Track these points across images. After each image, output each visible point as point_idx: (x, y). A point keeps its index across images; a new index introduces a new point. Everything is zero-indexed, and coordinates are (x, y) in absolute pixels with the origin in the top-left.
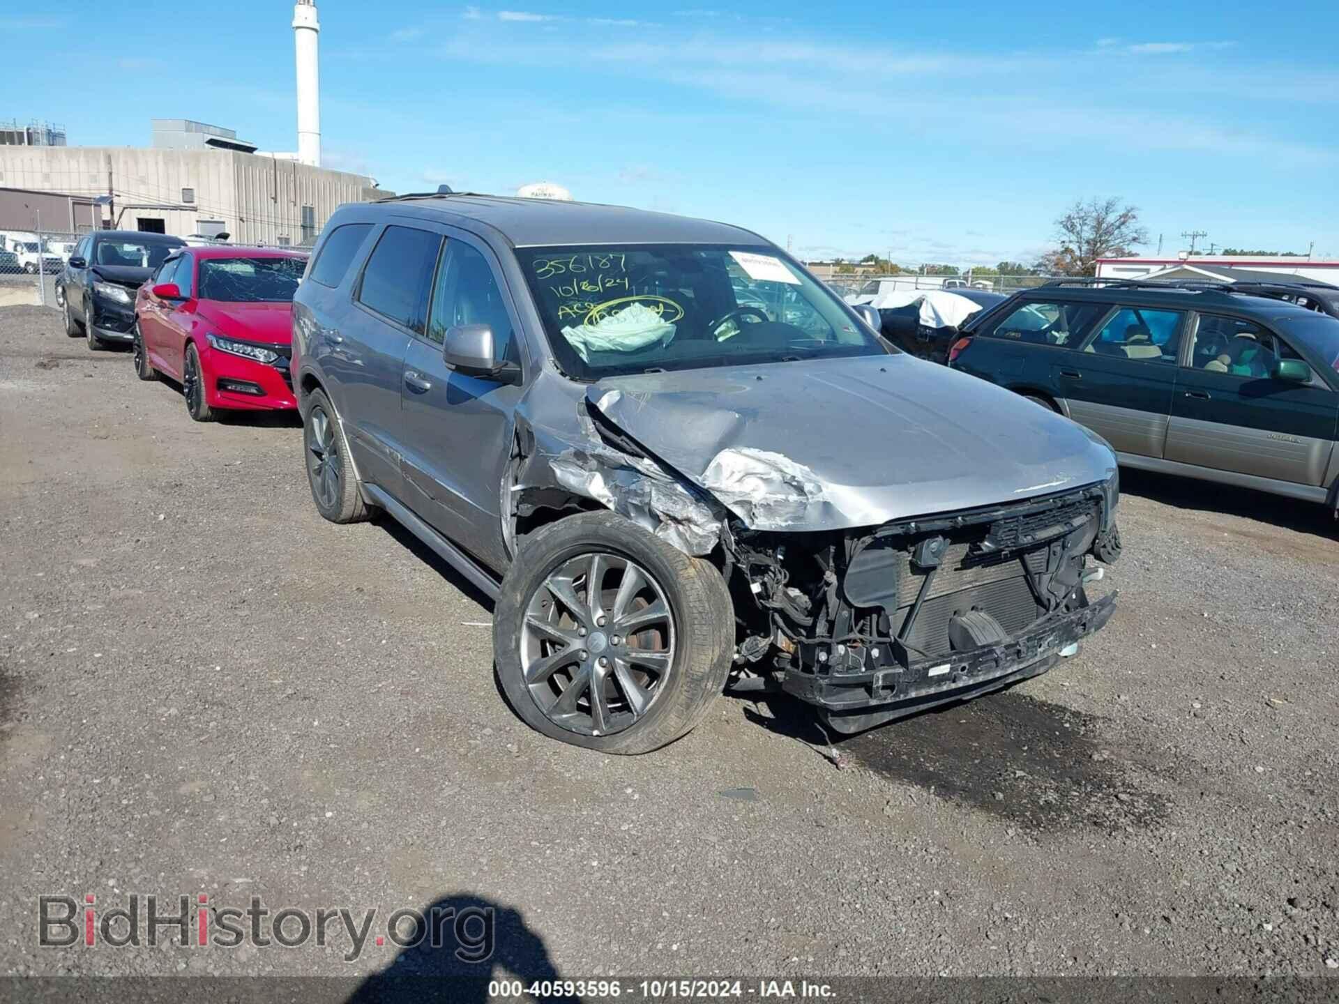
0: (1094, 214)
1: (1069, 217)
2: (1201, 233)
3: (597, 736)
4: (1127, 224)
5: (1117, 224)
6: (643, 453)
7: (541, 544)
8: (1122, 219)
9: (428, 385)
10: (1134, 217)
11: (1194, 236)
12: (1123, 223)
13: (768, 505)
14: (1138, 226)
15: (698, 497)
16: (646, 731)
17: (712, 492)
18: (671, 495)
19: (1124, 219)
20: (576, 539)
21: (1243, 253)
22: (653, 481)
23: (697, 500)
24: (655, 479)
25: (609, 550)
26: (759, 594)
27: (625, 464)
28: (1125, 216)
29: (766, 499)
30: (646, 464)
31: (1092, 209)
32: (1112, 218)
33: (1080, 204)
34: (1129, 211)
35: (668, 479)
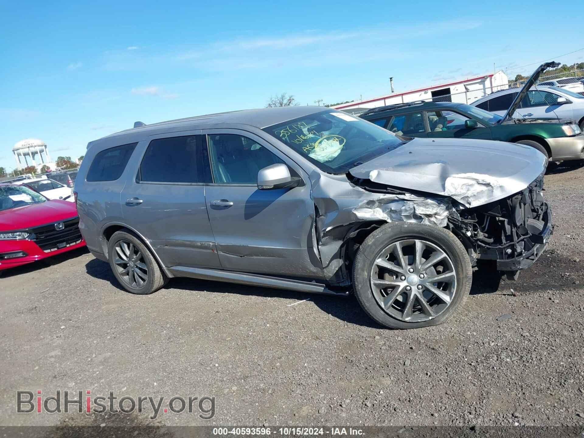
0: (278, 101)
1: (269, 104)
2: (320, 100)
3: (432, 319)
4: (291, 102)
5: (288, 103)
6: (404, 192)
7: (371, 246)
8: (289, 101)
9: (232, 203)
10: (293, 99)
11: (319, 102)
12: (290, 103)
13: (474, 195)
14: (296, 102)
15: (439, 202)
16: (454, 308)
17: (452, 197)
18: (426, 205)
19: (290, 101)
20: (390, 238)
21: (342, 104)
22: (415, 202)
23: (439, 204)
24: (414, 201)
25: (406, 238)
26: (471, 236)
27: (397, 199)
28: (290, 100)
29: (473, 193)
30: (408, 196)
31: (277, 99)
32: (285, 101)
33: (272, 98)
34: (290, 97)
35: (421, 199)
